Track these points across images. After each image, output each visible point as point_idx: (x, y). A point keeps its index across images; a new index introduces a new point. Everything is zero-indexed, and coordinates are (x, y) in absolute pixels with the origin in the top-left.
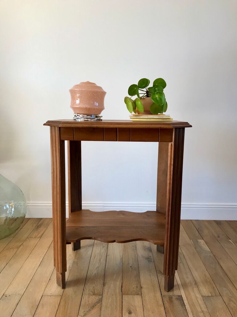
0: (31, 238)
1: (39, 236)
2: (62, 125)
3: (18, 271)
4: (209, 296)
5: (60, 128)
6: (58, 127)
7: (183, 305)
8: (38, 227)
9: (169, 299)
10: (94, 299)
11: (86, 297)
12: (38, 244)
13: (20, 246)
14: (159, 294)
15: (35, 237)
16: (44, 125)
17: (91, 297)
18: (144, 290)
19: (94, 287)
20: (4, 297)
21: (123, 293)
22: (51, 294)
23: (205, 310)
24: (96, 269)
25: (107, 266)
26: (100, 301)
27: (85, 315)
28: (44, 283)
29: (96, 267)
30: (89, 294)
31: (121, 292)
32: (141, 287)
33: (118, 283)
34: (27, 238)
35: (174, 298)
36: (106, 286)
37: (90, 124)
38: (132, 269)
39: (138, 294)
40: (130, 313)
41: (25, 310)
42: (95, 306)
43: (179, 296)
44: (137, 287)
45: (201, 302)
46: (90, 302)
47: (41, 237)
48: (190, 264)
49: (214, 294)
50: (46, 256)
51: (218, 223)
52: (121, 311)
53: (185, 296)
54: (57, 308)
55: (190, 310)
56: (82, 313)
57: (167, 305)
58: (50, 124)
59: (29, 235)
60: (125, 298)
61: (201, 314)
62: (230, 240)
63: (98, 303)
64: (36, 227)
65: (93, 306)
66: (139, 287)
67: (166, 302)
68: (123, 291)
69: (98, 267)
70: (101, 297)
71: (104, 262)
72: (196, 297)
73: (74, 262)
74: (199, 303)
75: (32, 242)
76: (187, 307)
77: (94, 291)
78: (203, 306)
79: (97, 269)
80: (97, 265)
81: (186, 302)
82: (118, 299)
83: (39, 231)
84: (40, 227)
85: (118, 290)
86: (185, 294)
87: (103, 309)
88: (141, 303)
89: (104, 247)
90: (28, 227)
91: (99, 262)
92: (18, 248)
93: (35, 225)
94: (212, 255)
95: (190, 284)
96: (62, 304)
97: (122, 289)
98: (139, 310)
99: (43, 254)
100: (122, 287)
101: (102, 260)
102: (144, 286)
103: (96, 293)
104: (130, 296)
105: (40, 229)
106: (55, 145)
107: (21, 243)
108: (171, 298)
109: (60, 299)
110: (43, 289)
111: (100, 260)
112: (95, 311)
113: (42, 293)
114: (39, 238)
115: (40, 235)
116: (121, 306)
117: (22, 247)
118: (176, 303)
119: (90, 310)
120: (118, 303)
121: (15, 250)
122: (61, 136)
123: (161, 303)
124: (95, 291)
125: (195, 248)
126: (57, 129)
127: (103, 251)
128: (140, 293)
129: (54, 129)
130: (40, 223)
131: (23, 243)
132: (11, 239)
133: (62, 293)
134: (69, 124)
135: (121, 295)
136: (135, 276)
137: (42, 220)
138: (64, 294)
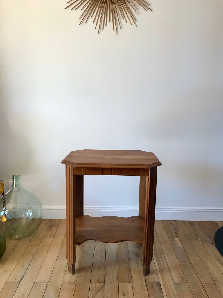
0: (47, 236)
1: (52, 235)
2: (75, 166)
3: (41, 264)
4: (179, 283)
5: (73, 167)
7: (161, 289)
8: (51, 227)
9: (151, 286)
10: (99, 285)
11: (93, 284)
12: (53, 241)
13: (40, 243)
14: (144, 281)
16: (61, 162)
17: (96, 284)
18: (134, 279)
19: (98, 276)
20: (35, 284)
21: (119, 281)
22: (68, 282)
23: (175, 293)
24: (99, 262)
25: (106, 260)
26: (103, 287)
27: (93, 297)
28: (62, 274)
30: (95, 282)
31: (117, 280)
32: (132, 277)
33: (115, 274)
34: (44, 237)
35: (154, 285)
36: (107, 275)
38: (124, 262)
39: (129, 282)
40: (124, 295)
41: (51, 293)
42: (100, 290)
43: (158, 283)
44: (129, 276)
45: (173, 287)
46: (96, 287)
47: (54, 236)
48: (167, 258)
49: (182, 282)
50: (60, 252)
51: (191, 223)
52: (118, 294)
53: (162, 283)
54: (73, 292)
55: (165, 293)
56: (91, 296)
57: (150, 289)
58: (66, 163)
59: (45, 234)
60: (121, 284)
61: (173, 296)
62: (198, 239)
63: (101, 288)
64: (49, 227)
65: (99, 291)
67: (149, 288)
69: (100, 261)
70: (103, 284)
71: (104, 257)
72: (170, 284)
73: (82, 257)
74: (171, 288)
75: (49, 240)
76: (164, 291)
77: (98, 280)
78: (174, 290)
80: (99, 259)
81: (163, 287)
82: (115, 285)
83: (53, 230)
84: (52, 227)
85: (115, 279)
86: (162, 281)
87: (105, 293)
88: (132, 288)
89: (103, 244)
90: (43, 227)
91: (100, 257)
92: (38, 245)
93: (48, 225)
94: (184, 251)
95: (166, 274)
96: (77, 289)
97: (118, 278)
98: (131, 293)
99: (58, 250)
100: (118, 276)
101: (102, 255)
102: (134, 276)
103: (100, 281)
104: (124, 283)
105: (52, 228)
106: (69, 177)
107: (40, 241)
108: (153, 284)
109: (75, 286)
110: (62, 279)
111: (101, 255)
112: (100, 294)
113: (62, 281)
114: (53, 236)
116: (118, 290)
117: (41, 244)
118: (156, 288)
119: (96, 294)
120: (116, 288)
121: (37, 247)
123: (145, 288)
125: (172, 245)
126: (71, 167)
127: (103, 247)
128: (131, 280)
129: (69, 167)
130: (51, 223)
131: (41, 241)
132: (32, 237)
133: (75, 281)
134: (80, 165)
135: (117, 282)
136: (127, 268)
137: (53, 220)
138: (77, 282)
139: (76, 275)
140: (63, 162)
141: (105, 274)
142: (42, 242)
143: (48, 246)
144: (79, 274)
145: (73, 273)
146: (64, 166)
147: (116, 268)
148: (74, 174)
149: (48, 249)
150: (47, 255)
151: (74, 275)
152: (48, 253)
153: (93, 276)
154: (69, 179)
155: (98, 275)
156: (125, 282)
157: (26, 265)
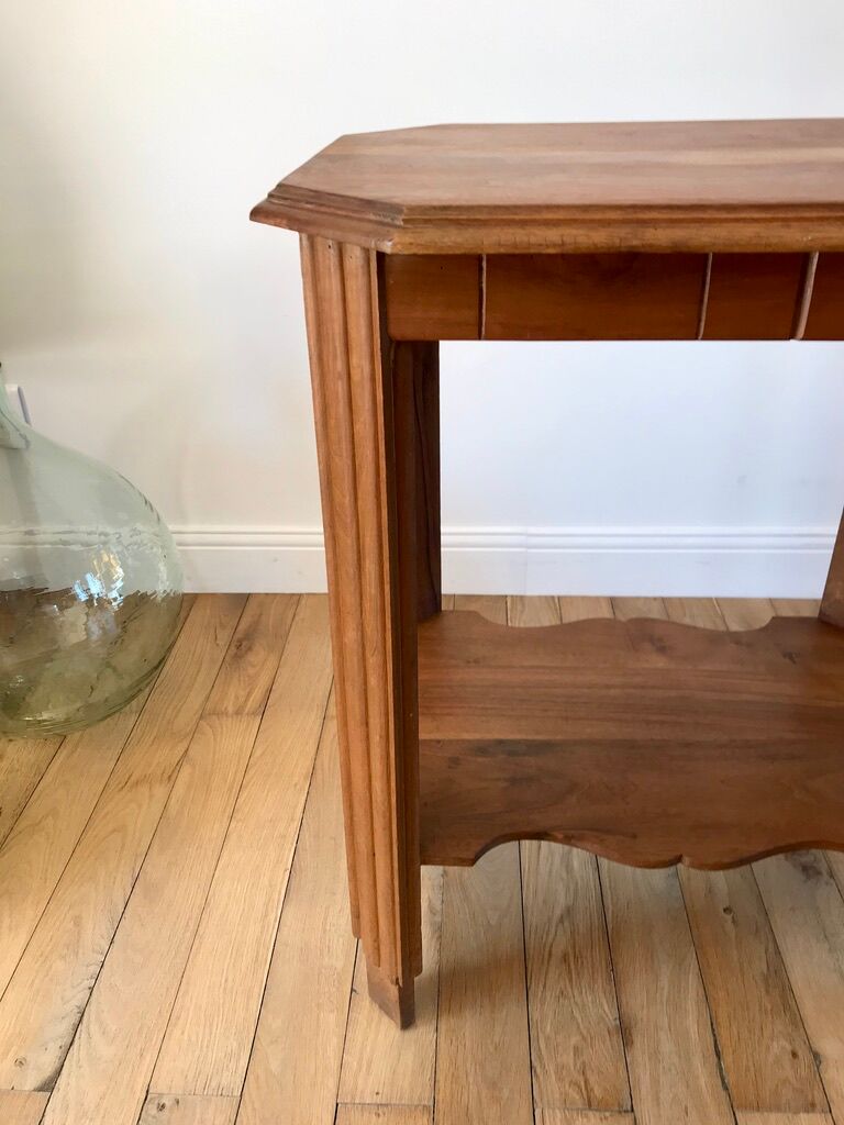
0: (219, 713)
1: (251, 705)
2: (408, 239)
3: (192, 926)
5: (381, 256)
6: (366, 251)
8: (241, 647)
12: (258, 753)
13: (179, 764)
15: (238, 712)
16: (258, 214)
17: (579, 1121)
18: (837, 1079)
19: (576, 1050)
20: (152, 1109)
22: (378, 1100)
24: (561, 920)
25: (608, 902)
28: (332, 1017)
29: (558, 912)
30: (566, 1105)
31: (723, 1093)
32: (816, 1056)
33: (695, 1028)
34: (201, 717)
36: (638, 1040)
37: (625, 222)
38: (734, 921)
39: (811, 1107)
44: (794, 1055)
47: (263, 712)
50: (306, 835)
58: (303, 215)
59: (208, 698)
64: (233, 648)
66: (803, 1053)
68: (730, 1079)
69: (569, 911)
75: (232, 740)
77: (586, 1082)
79: (566, 924)
80: (562, 900)
83: (251, 671)
84: (250, 649)
85: (704, 1077)
90: (198, 647)
91: (564, 875)
92: (171, 778)
93: (224, 637)
97: (721, 1069)
99: (292, 820)
100: (718, 1054)
102: (827, 1045)
103: (598, 1092)
104: (772, 1118)
105: (251, 657)
106: (340, 365)
107: (182, 749)
110: (334, 1064)
113: (332, 1083)
115: (258, 694)
117: (187, 771)
121: (160, 791)
122: (395, 312)
124: (593, 1079)
126: (355, 259)
128: (819, 1097)
129: (333, 254)
130: (243, 625)
131: (186, 751)
132: (134, 718)
133: (428, 1094)
134: (458, 223)
135: (726, 1108)
136: (766, 979)
137: (252, 605)
138: (440, 1097)
139: (423, 1033)
140: (280, 207)
141: (624, 1032)
142: (191, 752)
143: (230, 789)
144: (443, 1027)
145: (407, 1021)
146: (286, 243)
147: (692, 981)
148: (397, 332)
149: (229, 811)
150: (225, 854)
151: (411, 1034)
152: (233, 838)
153: (543, 1046)
154: (341, 387)
155: (575, 1040)
156: (778, 1109)
157: (95, 932)
